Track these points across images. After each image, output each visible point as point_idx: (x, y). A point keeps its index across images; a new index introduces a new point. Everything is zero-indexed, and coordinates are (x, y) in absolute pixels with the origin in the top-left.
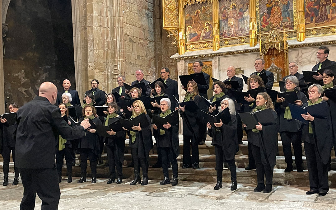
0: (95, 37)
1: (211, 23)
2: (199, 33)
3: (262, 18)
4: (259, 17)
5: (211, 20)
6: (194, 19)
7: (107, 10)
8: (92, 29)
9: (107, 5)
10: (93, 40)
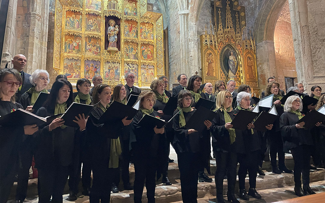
0: (33, 68)
1: (80, 71)
2: (72, 74)
3: (106, 74)
4: (104, 72)
5: (80, 69)
6: (69, 66)
7: (38, 54)
8: (32, 63)
9: (39, 51)
10: (31, 69)
